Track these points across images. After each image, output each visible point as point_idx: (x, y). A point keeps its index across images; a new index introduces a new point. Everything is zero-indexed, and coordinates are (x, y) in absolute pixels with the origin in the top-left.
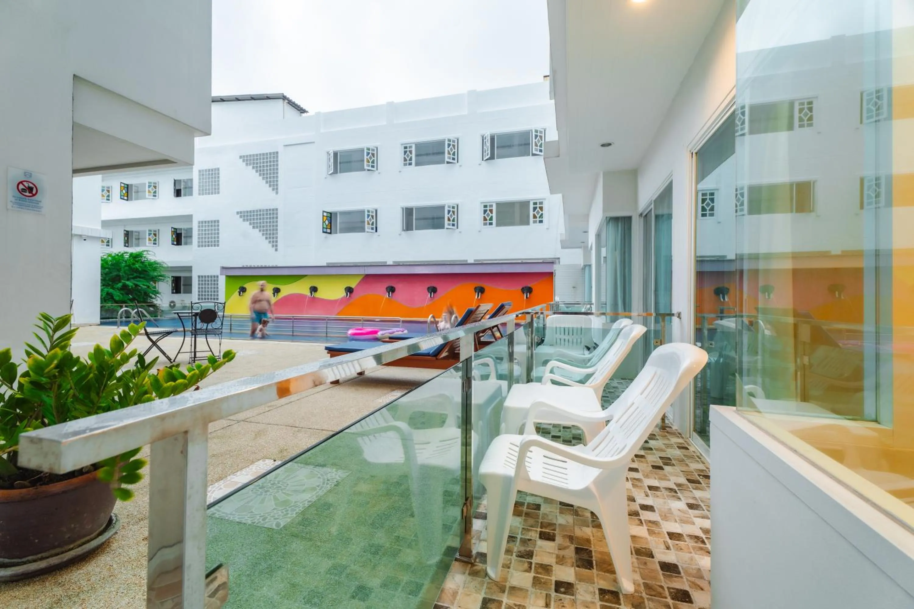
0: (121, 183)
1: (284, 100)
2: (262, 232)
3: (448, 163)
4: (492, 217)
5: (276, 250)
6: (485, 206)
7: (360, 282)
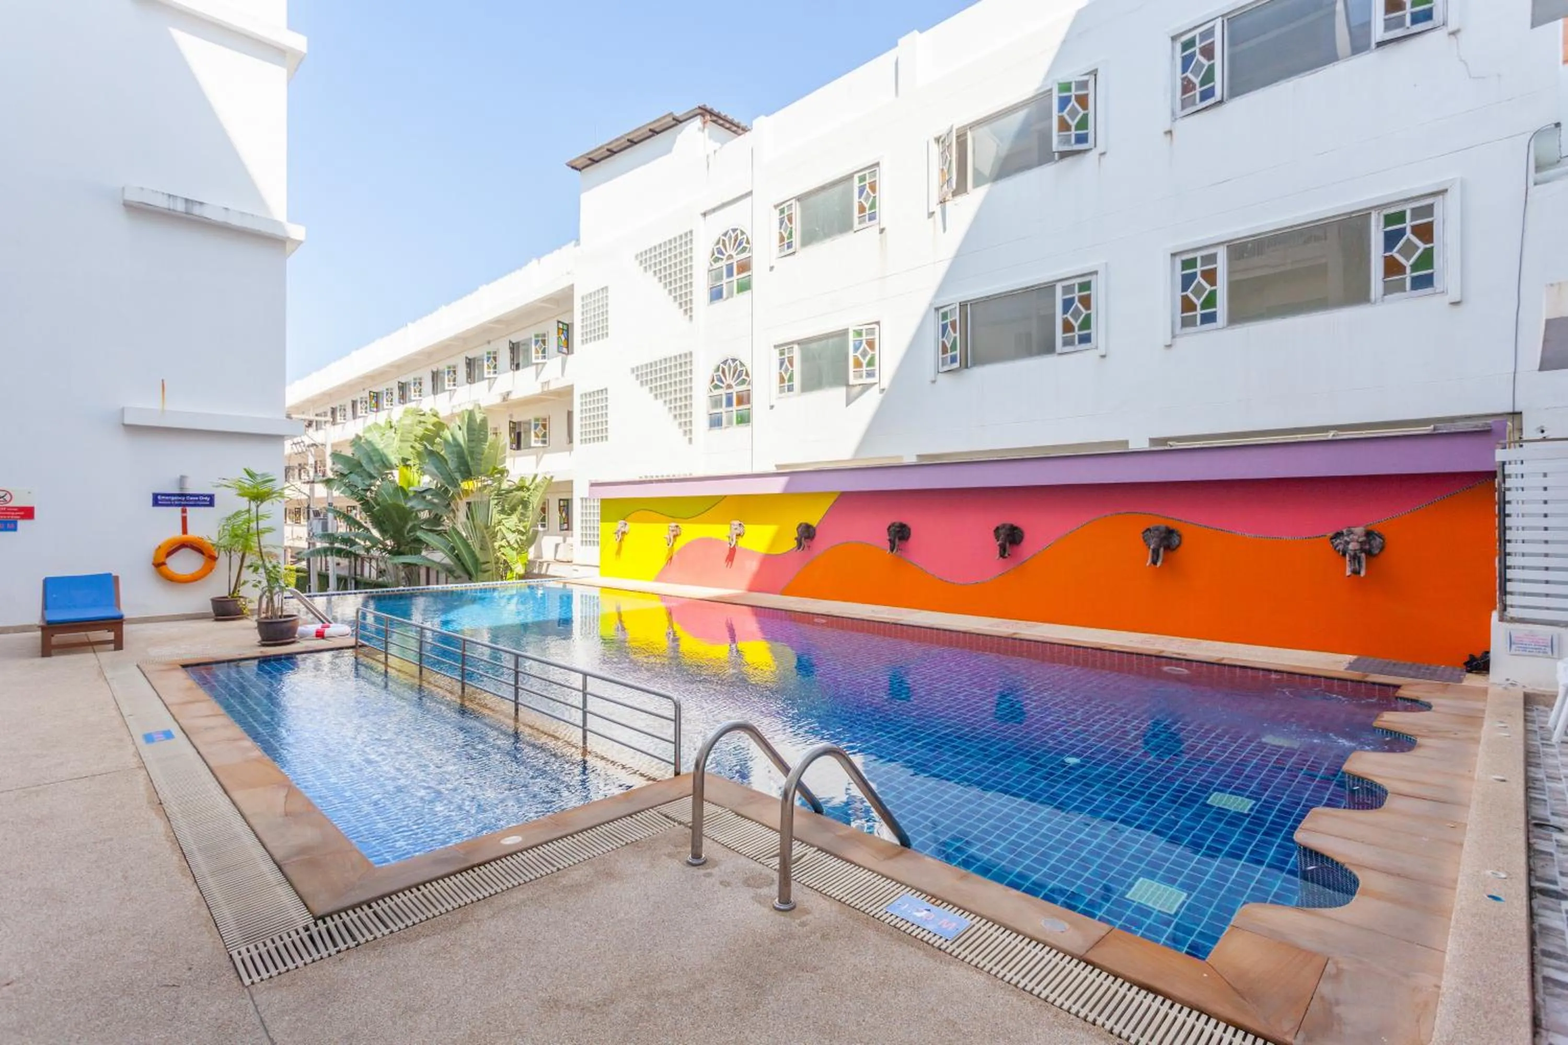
0: (559, 322)
1: (703, 115)
2: (668, 405)
3: (1064, 155)
4: (1213, 294)
5: (690, 440)
6: (1188, 264)
7: (832, 507)
